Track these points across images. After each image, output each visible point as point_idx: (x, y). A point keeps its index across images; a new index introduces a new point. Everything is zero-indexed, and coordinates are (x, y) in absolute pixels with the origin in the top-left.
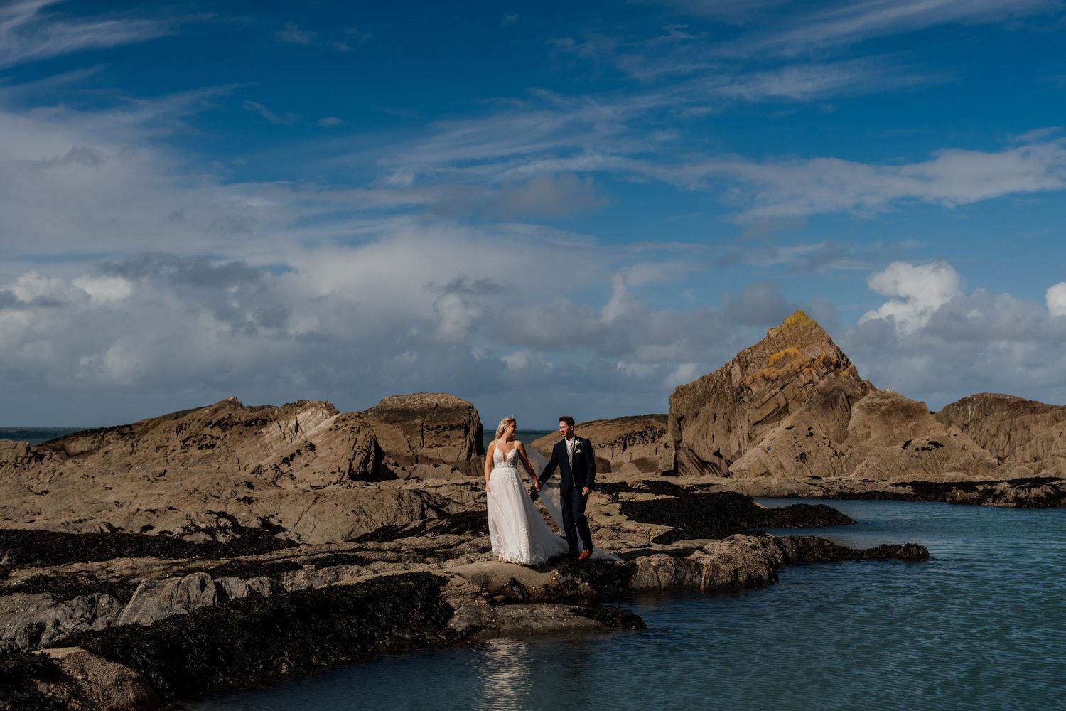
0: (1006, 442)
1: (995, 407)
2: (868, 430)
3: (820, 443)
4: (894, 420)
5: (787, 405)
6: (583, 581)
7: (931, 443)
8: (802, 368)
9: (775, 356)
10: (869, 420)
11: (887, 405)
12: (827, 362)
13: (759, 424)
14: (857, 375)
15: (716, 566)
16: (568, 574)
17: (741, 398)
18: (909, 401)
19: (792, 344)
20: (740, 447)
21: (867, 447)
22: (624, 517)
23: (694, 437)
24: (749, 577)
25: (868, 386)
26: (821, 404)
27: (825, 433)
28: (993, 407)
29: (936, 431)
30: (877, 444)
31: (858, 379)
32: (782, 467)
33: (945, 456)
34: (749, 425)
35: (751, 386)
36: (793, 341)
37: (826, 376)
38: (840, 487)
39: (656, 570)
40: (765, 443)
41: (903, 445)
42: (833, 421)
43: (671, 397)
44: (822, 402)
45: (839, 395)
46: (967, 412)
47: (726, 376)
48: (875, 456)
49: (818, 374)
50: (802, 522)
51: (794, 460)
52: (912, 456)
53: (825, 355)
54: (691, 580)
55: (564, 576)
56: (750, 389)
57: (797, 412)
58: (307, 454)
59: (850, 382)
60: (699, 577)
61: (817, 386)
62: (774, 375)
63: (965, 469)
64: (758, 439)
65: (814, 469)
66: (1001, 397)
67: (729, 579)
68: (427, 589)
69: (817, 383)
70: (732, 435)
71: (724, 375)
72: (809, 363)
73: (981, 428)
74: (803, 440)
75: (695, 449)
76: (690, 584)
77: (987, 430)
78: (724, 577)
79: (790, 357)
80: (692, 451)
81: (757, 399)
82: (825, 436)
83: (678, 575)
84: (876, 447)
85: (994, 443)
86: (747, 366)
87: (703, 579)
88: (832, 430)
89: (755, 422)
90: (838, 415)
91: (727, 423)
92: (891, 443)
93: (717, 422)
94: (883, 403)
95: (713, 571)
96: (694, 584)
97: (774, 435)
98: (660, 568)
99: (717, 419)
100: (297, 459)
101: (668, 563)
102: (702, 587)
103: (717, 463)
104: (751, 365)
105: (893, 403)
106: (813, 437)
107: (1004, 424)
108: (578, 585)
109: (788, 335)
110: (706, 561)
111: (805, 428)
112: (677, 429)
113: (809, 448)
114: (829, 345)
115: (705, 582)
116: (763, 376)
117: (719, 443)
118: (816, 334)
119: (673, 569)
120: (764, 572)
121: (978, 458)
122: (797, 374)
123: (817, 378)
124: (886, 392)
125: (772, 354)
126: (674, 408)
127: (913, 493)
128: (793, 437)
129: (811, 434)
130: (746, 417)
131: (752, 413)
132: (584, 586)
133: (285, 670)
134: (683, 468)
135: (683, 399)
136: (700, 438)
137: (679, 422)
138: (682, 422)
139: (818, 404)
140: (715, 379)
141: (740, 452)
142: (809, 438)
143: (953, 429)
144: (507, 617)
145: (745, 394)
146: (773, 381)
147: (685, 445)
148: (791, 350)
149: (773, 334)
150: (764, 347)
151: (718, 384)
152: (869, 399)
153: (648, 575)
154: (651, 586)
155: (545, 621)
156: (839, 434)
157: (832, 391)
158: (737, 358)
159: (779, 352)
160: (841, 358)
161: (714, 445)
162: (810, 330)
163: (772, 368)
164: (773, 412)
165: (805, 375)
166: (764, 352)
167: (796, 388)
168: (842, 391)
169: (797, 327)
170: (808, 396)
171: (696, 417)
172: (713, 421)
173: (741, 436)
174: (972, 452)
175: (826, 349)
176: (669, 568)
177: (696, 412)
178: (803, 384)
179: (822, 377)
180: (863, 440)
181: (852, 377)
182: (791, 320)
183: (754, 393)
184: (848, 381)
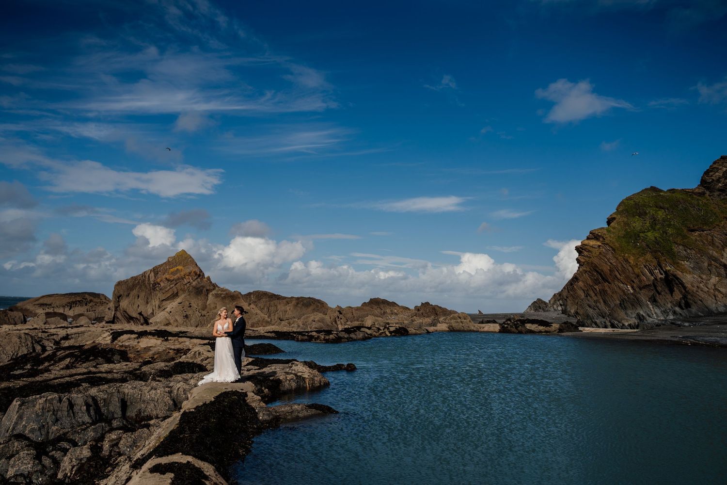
0: (267, 311)
1: (263, 296)
2: (216, 305)
3: (194, 310)
4: (227, 301)
8: (185, 276)
10: (216, 301)
11: (224, 294)
12: (196, 273)
13: (164, 301)
14: (210, 280)
17: (155, 288)
18: (233, 293)
19: (179, 265)
20: (153, 311)
23: (127, 306)
25: (215, 286)
31: (211, 282)
32: (177, 321)
33: (249, 317)
34: (159, 301)
39: (289, 382)
40: (168, 309)
42: (201, 300)
43: (115, 286)
44: (195, 292)
45: (203, 289)
46: (251, 298)
47: (145, 277)
49: (192, 279)
51: (182, 318)
53: (194, 270)
54: (303, 385)
56: (159, 284)
57: (183, 296)
60: (305, 384)
61: (192, 285)
62: (172, 278)
63: (257, 323)
64: (164, 308)
65: (192, 322)
66: (265, 293)
69: (192, 283)
70: (149, 305)
72: (188, 274)
73: (257, 306)
74: (187, 309)
75: (127, 311)
79: (179, 270)
80: (126, 312)
81: (164, 289)
82: (197, 307)
83: (298, 383)
86: (157, 273)
87: (307, 385)
88: (200, 304)
89: (162, 299)
90: (203, 298)
91: (146, 300)
93: (139, 299)
94: (222, 293)
95: (312, 381)
97: (172, 306)
99: (140, 297)
102: (308, 388)
103: (139, 318)
104: (160, 273)
105: (227, 294)
106: (192, 307)
107: (267, 304)
109: (178, 261)
110: (306, 376)
111: (188, 303)
112: (116, 302)
113: (190, 312)
114: (195, 266)
115: (309, 386)
116: (166, 279)
117: (142, 309)
118: (190, 261)
119: (296, 381)
122: (183, 279)
123: (192, 281)
124: (223, 289)
125: (170, 269)
126: (116, 291)
128: (182, 307)
129: (190, 306)
130: (158, 297)
131: (160, 295)
134: (118, 320)
135: (122, 287)
136: (130, 306)
137: (119, 298)
138: (120, 298)
139: (193, 293)
140: (139, 278)
141: (153, 313)
142: (189, 308)
143: (252, 306)
144: (283, 411)
145: (157, 287)
146: (171, 281)
147: (121, 309)
148: (180, 267)
149: (170, 260)
150: (166, 265)
151: (140, 281)
152: (216, 291)
153: (287, 384)
154: (289, 389)
155: (302, 413)
156: (203, 307)
157: (200, 287)
158: (152, 270)
159: (173, 268)
160: (201, 272)
161: (138, 310)
162: (187, 259)
163: (170, 275)
164: (171, 295)
165: (187, 279)
166: (166, 268)
167: (182, 285)
168: (204, 287)
169: (181, 257)
170: (187, 289)
171: (128, 296)
172: (137, 298)
173: (154, 306)
174: (260, 316)
175: (195, 268)
176: (294, 380)
177: (128, 294)
178: (185, 283)
179: (195, 280)
180: (213, 309)
181: (208, 281)
182: (179, 254)
183: (162, 286)
184: (207, 283)
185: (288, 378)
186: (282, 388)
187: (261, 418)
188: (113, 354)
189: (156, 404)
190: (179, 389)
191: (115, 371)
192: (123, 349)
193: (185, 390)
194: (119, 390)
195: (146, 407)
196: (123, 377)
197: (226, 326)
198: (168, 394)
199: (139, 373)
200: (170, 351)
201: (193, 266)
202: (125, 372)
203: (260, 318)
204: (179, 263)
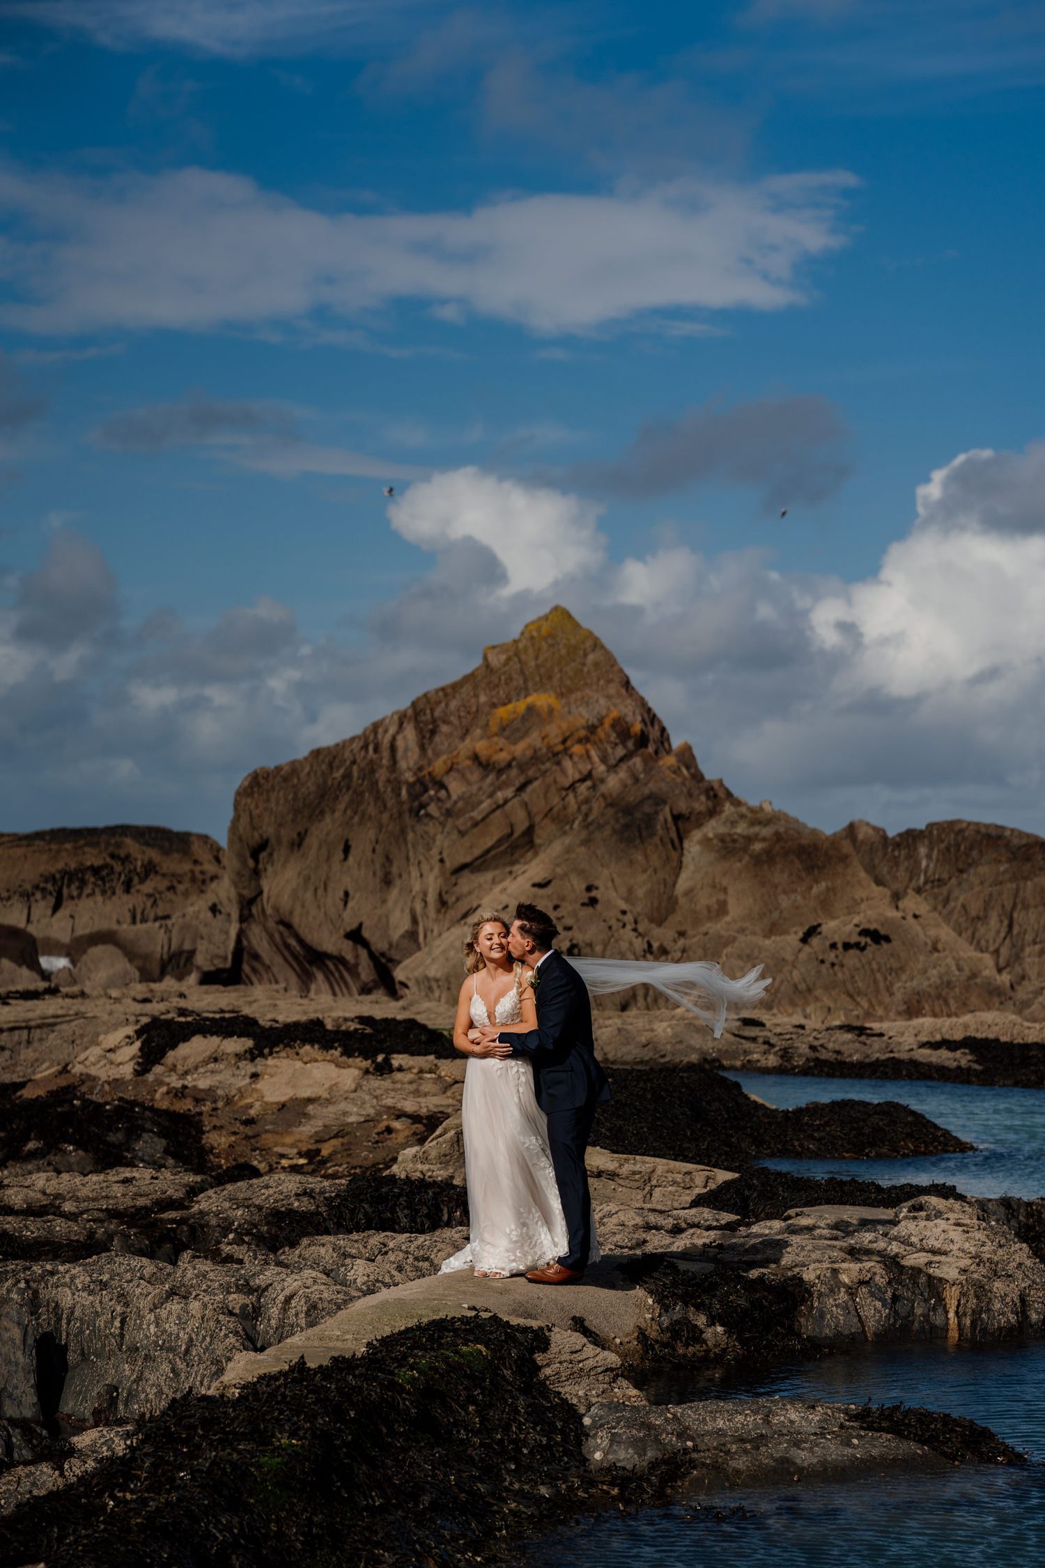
0: (1002, 935)
1: (981, 852)
2: (722, 897)
3: (613, 922)
4: (780, 876)
5: (530, 831)
6: (711, 1323)
7: (865, 932)
8: (569, 743)
10: (725, 874)
11: (764, 839)
12: (622, 730)
13: (466, 872)
14: (696, 767)
15: (978, 1284)
16: (673, 1302)
17: (423, 806)
18: (814, 832)
19: (540, 687)
20: (414, 921)
21: (720, 937)
23: (294, 893)
25: (721, 794)
26: (614, 831)
27: (627, 900)
28: (975, 853)
29: (873, 905)
30: (742, 931)
31: (698, 777)
33: (895, 965)
34: (442, 873)
35: (446, 780)
36: (543, 680)
37: (624, 766)
39: (851, 1294)
41: (800, 935)
42: (644, 871)
43: (238, 793)
44: (618, 827)
45: (657, 813)
46: (918, 862)
47: (376, 750)
48: (740, 957)
49: (604, 760)
50: (872, 1145)
52: (822, 962)
53: (615, 713)
54: (926, 1316)
55: (667, 1311)
56: (442, 786)
57: (557, 847)
59: (683, 784)
60: (940, 1310)
61: (603, 788)
62: (503, 757)
63: (939, 996)
64: (463, 907)
66: (993, 832)
67: (1013, 1318)
69: (602, 781)
70: (394, 892)
71: (371, 748)
72: (583, 733)
73: (946, 901)
74: (574, 914)
75: (296, 921)
76: (927, 1327)
77: (964, 906)
78: (1002, 1312)
79: (539, 715)
80: (288, 926)
81: (459, 814)
82: (624, 906)
83: (898, 1306)
84: (741, 938)
85: (977, 935)
86: (433, 732)
87: (951, 1315)
88: (640, 892)
89: (457, 864)
90: (655, 860)
91: (383, 866)
92: (773, 929)
93: (351, 859)
94: (757, 835)
95: (977, 1297)
96: (933, 1327)
98: (862, 1289)
99: (353, 851)
101: (877, 1278)
102: (954, 1334)
103: (349, 957)
104: (445, 728)
105: (778, 837)
106: (599, 907)
107: (1000, 894)
108: (702, 1332)
109: (532, 664)
110: (947, 1270)
111: (579, 885)
112: (247, 872)
113: (589, 933)
114: (623, 691)
115: (960, 1324)
116: (475, 757)
117: (361, 911)
118: (596, 664)
119: (889, 1294)
121: (967, 972)
122: (556, 756)
123: (602, 768)
124: (761, 809)
125: (494, 706)
126: (245, 820)
129: (593, 902)
130: (435, 852)
131: (448, 844)
132: (716, 1334)
134: (256, 964)
135: (268, 800)
136: (309, 895)
137: (255, 854)
138: (263, 855)
139: (607, 831)
140: (348, 755)
141: (412, 935)
142: (590, 910)
143: (912, 903)
144: (719, 1433)
145: (431, 798)
146: (500, 772)
147: (269, 911)
148: (541, 700)
149: (496, 660)
150: (476, 687)
151: (355, 768)
152: (725, 823)
153: (837, 1306)
154: (847, 1332)
155: (817, 1445)
156: (656, 904)
157: (642, 802)
158: (410, 712)
159: (510, 702)
160: (649, 723)
161: (347, 915)
162: (581, 653)
163: (495, 739)
164: (499, 842)
165: (576, 759)
166: (473, 700)
167: (553, 789)
168: (665, 802)
169: (552, 645)
170: (579, 809)
171: (300, 845)
172: (342, 856)
173: (420, 896)
174: (954, 958)
175: (618, 701)
176: (879, 1289)
177: (299, 834)
178: (570, 780)
179: (616, 765)
180: (710, 919)
181: (685, 771)
182: (539, 630)
183: (454, 797)
184: (679, 780)
185: (845, 1278)
186: (807, 1327)
187: (598, 1456)
188: (134, 1132)
189: (180, 1365)
190: (288, 1300)
191: (68, 1207)
192: (186, 1105)
193: (314, 1307)
194: (36, 1293)
195: (139, 1379)
196: (92, 1234)
197: (505, 1005)
198: (231, 1323)
199: (173, 1221)
200: (397, 1125)
201: (612, 690)
202: (113, 1214)
203: (954, 968)
204: (541, 677)
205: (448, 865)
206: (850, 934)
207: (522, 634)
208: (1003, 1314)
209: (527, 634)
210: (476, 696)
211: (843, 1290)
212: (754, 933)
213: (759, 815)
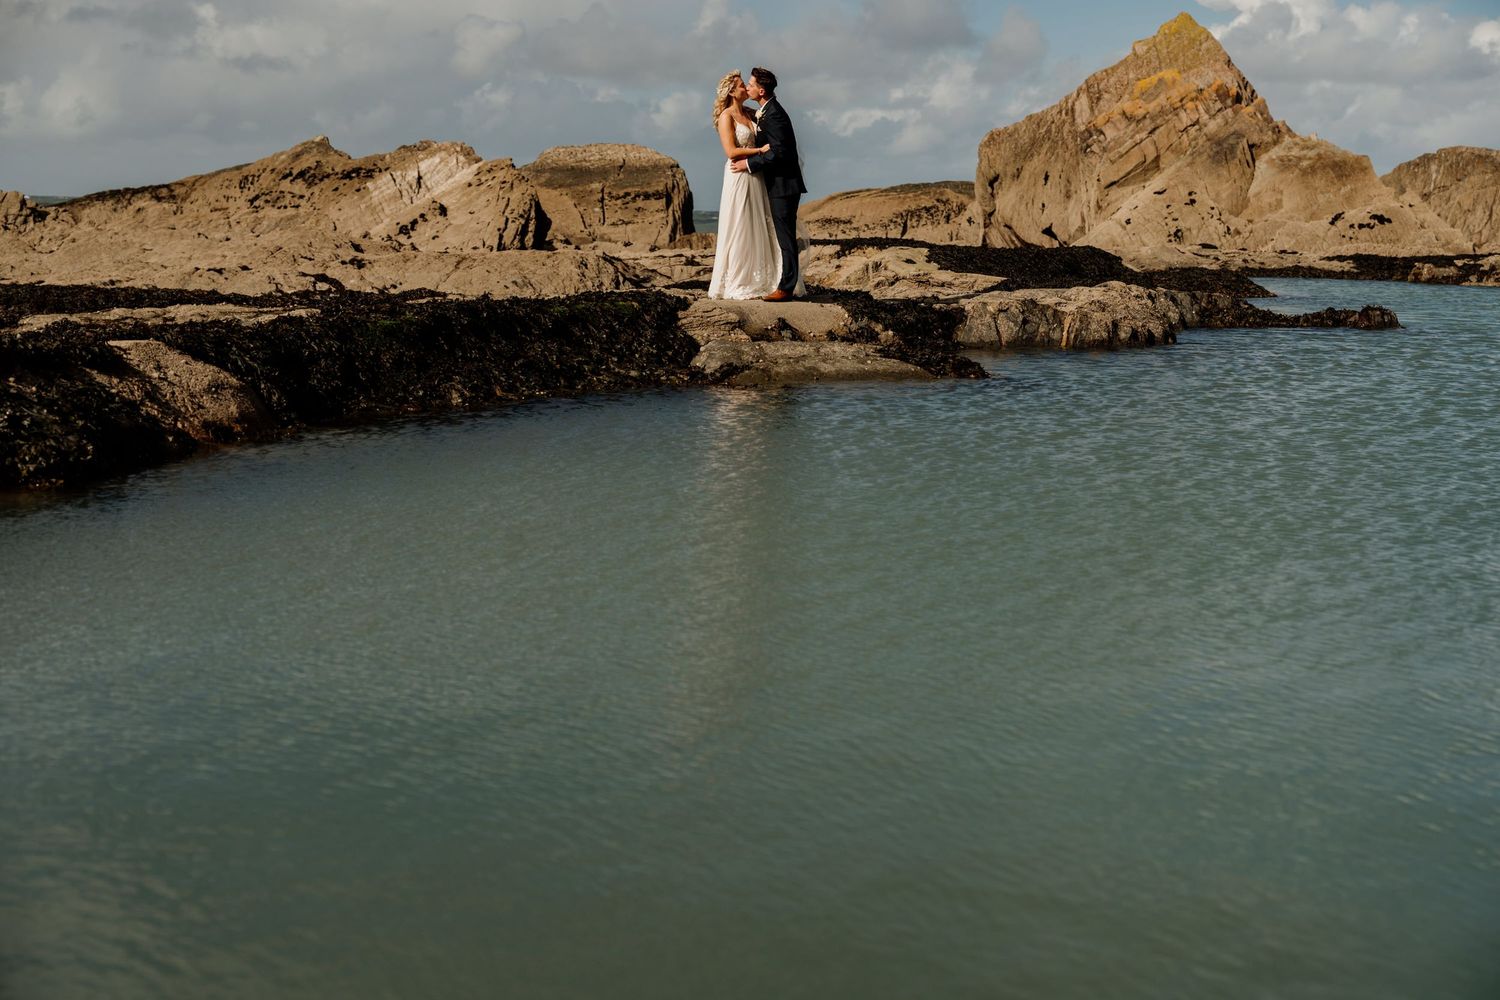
0: (1486, 221)
1: (1474, 166)
2: (1279, 197)
3: (1205, 215)
4: (1319, 182)
5: (1157, 158)
6: (886, 329)
7: (1374, 217)
8: (1184, 101)
9: (1142, 84)
10: (1281, 182)
11: (1310, 159)
12: (1222, 94)
13: (1114, 187)
14: (1268, 113)
15: (1086, 315)
16: (863, 317)
17: (1088, 146)
18: (1345, 152)
19: (1170, 65)
20: (1083, 220)
21: (1276, 222)
22: (934, 265)
23: (1014, 206)
24: (1134, 334)
25: (1283, 130)
26: (1209, 156)
27: (1215, 201)
28: (1469, 168)
29: (1384, 200)
30: (1291, 218)
31: (1269, 120)
33: (1394, 237)
34: (1099, 188)
35: (1103, 129)
36: (1172, 61)
37: (1220, 115)
38: (1245, 261)
39: (994, 318)
40: (1122, 215)
41: (1330, 220)
42: (1227, 182)
43: (981, 146)
44: (1212, 153)
45: (1238, 143)
46: (1430, 175)
47: (1067, 114)
48: (1288, 235)
49: (1207, 111)
51: (1165, 239)
52: (1344, 236)
53: (1219, 82)
54: (1047, 333)
55: (856, 321)
56: (1102, 133)
57: (1173, 168)
58: (435, 220)
59: (1257, 124)
60: (1058, 330)
61: (1205, 130)
62: (1140, 112)
64: (1112, 208)
66: (1484, 154)
67: (1105, 335)
68: (658, 313)
69: (1206, 125)
70: (1072, 202)
71: (1064, 112)
72: (1194, 95)
73: (1449, 199)
74: (1180, 210)
75: (1014, 225)
76: (1046, 339)
77: (1459, 203)
78: (1097, 330)
79: (1166, 84)
80: (1010, 228)
81: (1113, 149)
82: (1213, 206)
83: (1026, 326)
84: (1290, 222)
85: (1467, 223)
86: (1099, 99)
87: (1065, 333)
88: (1224, 195)
89: (1108, 182)
90: (1235, 174)
91: (1066, 186)
92: (1313, 216)
93: (1049, 183)
94: (1305, 156)
95: (1081, 321)
96: (1051, 340)
97: (1136, 202)
98: (1002, 315)
99: (1050, 179)
100: (420, 227)
101: (1013, 309)
102: (1064, 344)
104: (1106, 96)
105: (1320, 156)
106: (1196, 205)
107: (1485, 194)
108: (878, 334)
109: (1165, 51)
110: (1070, 308)
111: (1184, 192)
112: (988, 196)
113: (1189, 222)
114: (1226, 67)
115: (1068, 338)
116: (1124, 113)
117: (1051, 215)
118: (1208, 50)
119: (1021, 318)
120: (1157, 328)
121: (1443, 241)
122: (1175, 110)
123: (1207, 116)
124: (1310, 139)
125: (1138, 79)
126: (985, 163)
127: (1355, 271)
128: (1165, 206)
129: (1193, 202)
130: (1095, 175)
131: (1103, 169)
132: (887, 336)
133: (456, 399)
135: (999, 149)
136: (1023, 208)
137: (991, 184)
138: (996, 184)
139: (1205, 157)
140: (1049, 118)
141: (1082, 229)
142: (1189, 207)
143: (1409, 197)
145: (1095, 141)
146: (1138, 121)
147: (1000, 219)
148: (1168, 74)
149: (1141, 50)
150: (1127, 69)
151: (1053, 126)
152: (1284, 149)
153: (982, 325)
154: (987, 340)
155: (839, 361)
156: (1235, 202)
157: (1228, 137)
158: (1084, 86)
159: (1149, 76)
160: (1243, 88)
161: (1043, 218)
162: (1198, 43)
163: (1137, 101)
164: (1136, 167)
165: (1188, 111)
166: (1126, 77)
167: (1173, 132)
168: (1244, 136)
169: (1178, 38)
170: (1190, 144)
171: (1018, 176)
172: (1044, 182)
173: (1087, 204)
174: (1434, 232)
175: (1221, 73)
176: (1014, 315)
177: (1018, 169)
178: (1185, 126)
179: (1214, 115)
180: (1271, 211)
181: (1259, 116)
182: (1170, 28)
183: (1109, 139)
184: (1254, 121)
187: (698, 364)
201: (1218, 66)
203: (1434, 238)
204: (1170, 60)
205: (1104, 182)
206: (1364, 218)
207: (1159, 32)
208: (1098, 332)
209: (1162, 32)
210: (1127, 74)
211: (988, 315)
212: (1299, 219)
213: (1308, 143)
